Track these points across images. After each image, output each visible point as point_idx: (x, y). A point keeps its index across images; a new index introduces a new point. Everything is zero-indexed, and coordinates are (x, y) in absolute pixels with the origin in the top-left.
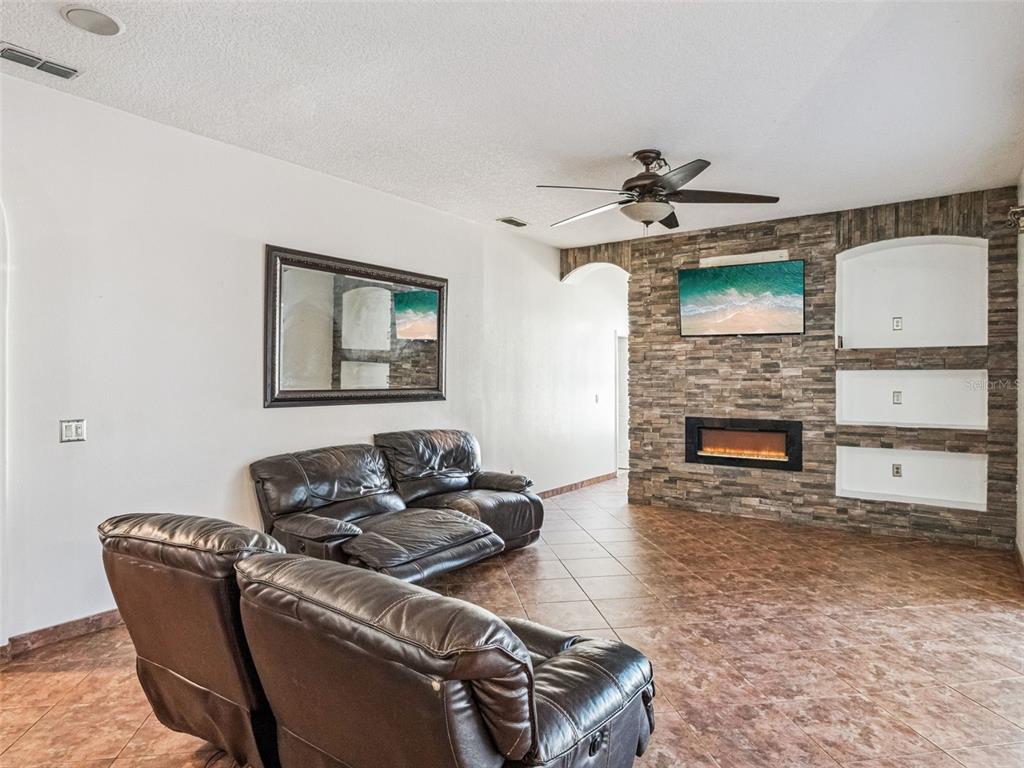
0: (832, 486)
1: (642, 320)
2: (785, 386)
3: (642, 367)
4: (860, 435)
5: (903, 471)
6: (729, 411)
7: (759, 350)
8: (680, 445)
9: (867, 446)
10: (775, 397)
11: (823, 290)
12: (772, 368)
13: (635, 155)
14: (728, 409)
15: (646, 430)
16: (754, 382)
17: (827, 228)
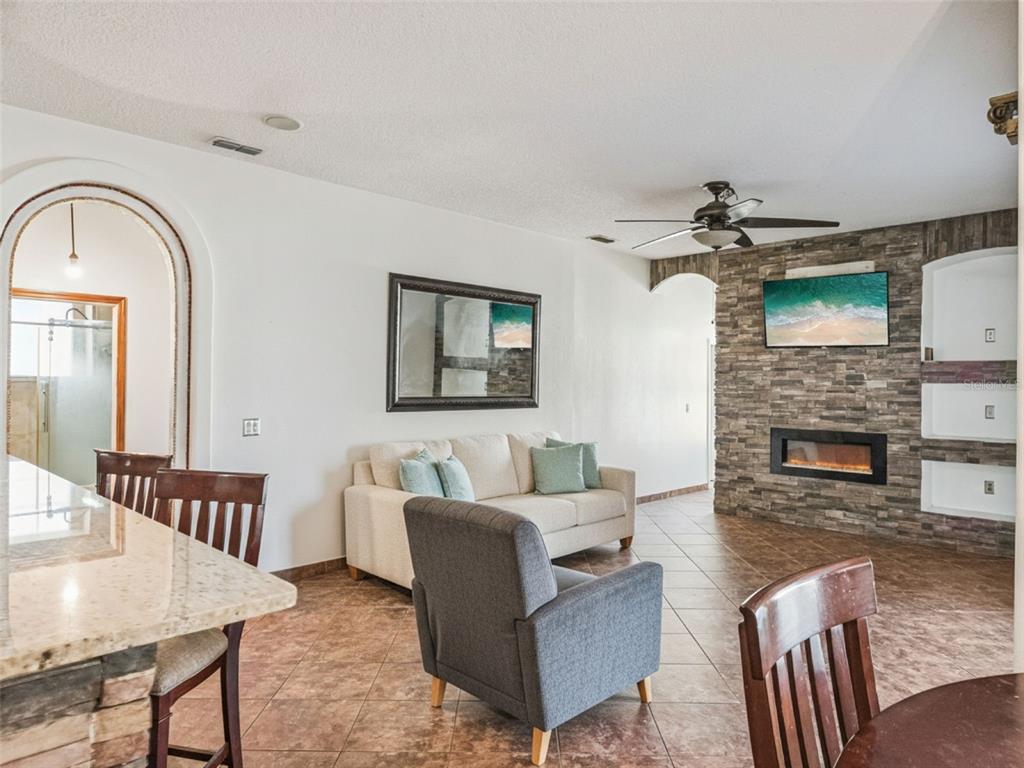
0: (918, 501)
1: (728, 330)
2: (869, 398)
3: (730, 377)
4: (946, 449)
5: (996, 488)
6: (813, 422)
7: (844, 362)
8: (764, 453)
9: (952, 461)
10: (860, 409)
11: (908, 301)
12: (856, 380)
13: (706, 185)
14: (813, 420)
15: (733, 440)
16: (837, 394)
17: (913, 239)
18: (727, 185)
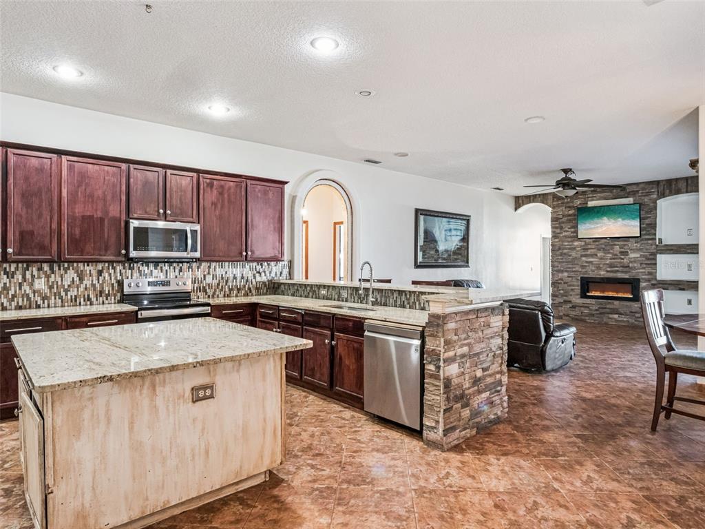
1: (558, 231)
2: (631, 262)
3: (558, 253)
4: (669, 284)
5: (692, 302)
7: (618, 245)
8: (578, 290)
9: (672, 290)
10: (626, 267)
11: (650, 217)
12: (625, 253)
13: (560, 170)
14: (602, 273)
15: (561, 283)
16: (615, 260)
17: (652, 188)
18: (571, 170)
